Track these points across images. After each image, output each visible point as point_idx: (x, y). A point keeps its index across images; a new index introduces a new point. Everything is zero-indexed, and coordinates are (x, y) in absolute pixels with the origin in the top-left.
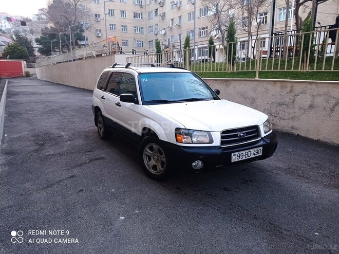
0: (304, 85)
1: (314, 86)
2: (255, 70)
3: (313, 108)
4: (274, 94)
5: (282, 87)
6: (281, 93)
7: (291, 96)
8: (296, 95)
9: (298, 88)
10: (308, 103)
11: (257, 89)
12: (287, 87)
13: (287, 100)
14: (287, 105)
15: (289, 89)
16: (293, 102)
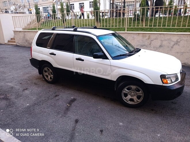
0: (157, 35)
1: (162, 36)
2: (124, 27)
3: (162, 47)
4: (138, 40)
5: (143, 37)
6: (143, 40)
7: (149, 41)
8: (152, 41)
9: (153, 37)
10: (159, 44)
11: (127, 38)
12: (146, 37)
13: (146, 43)
14: (146, 46)
15: (147, 37)
16: (150, 44)
